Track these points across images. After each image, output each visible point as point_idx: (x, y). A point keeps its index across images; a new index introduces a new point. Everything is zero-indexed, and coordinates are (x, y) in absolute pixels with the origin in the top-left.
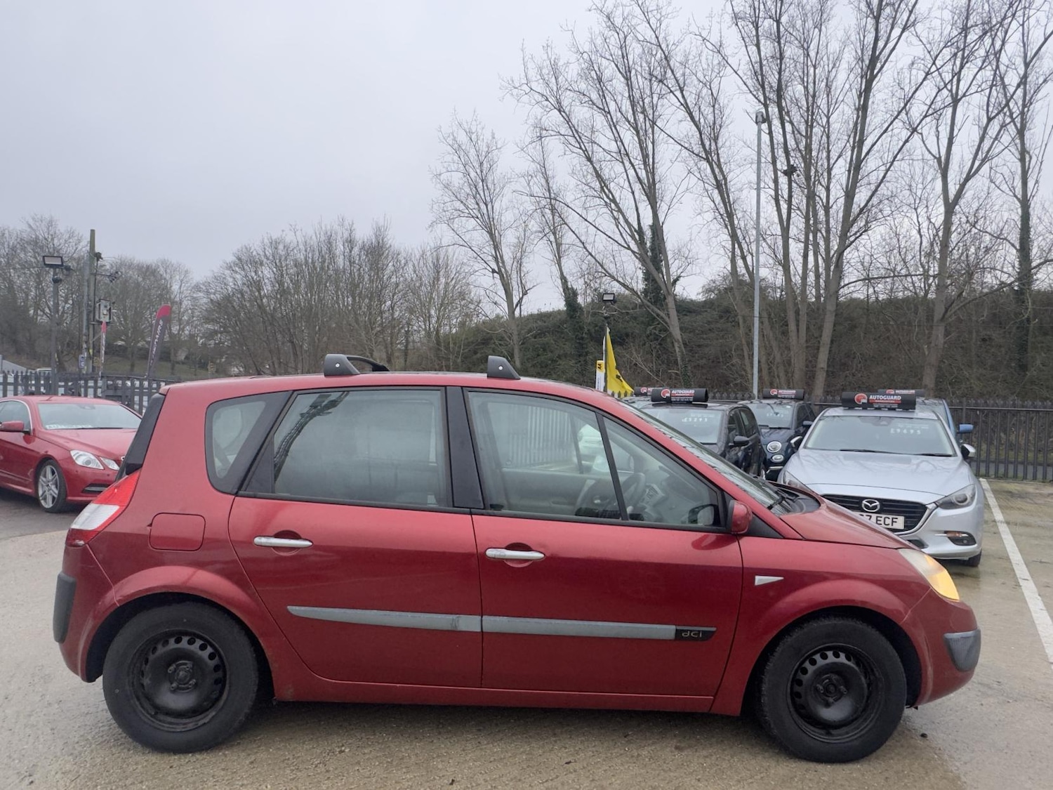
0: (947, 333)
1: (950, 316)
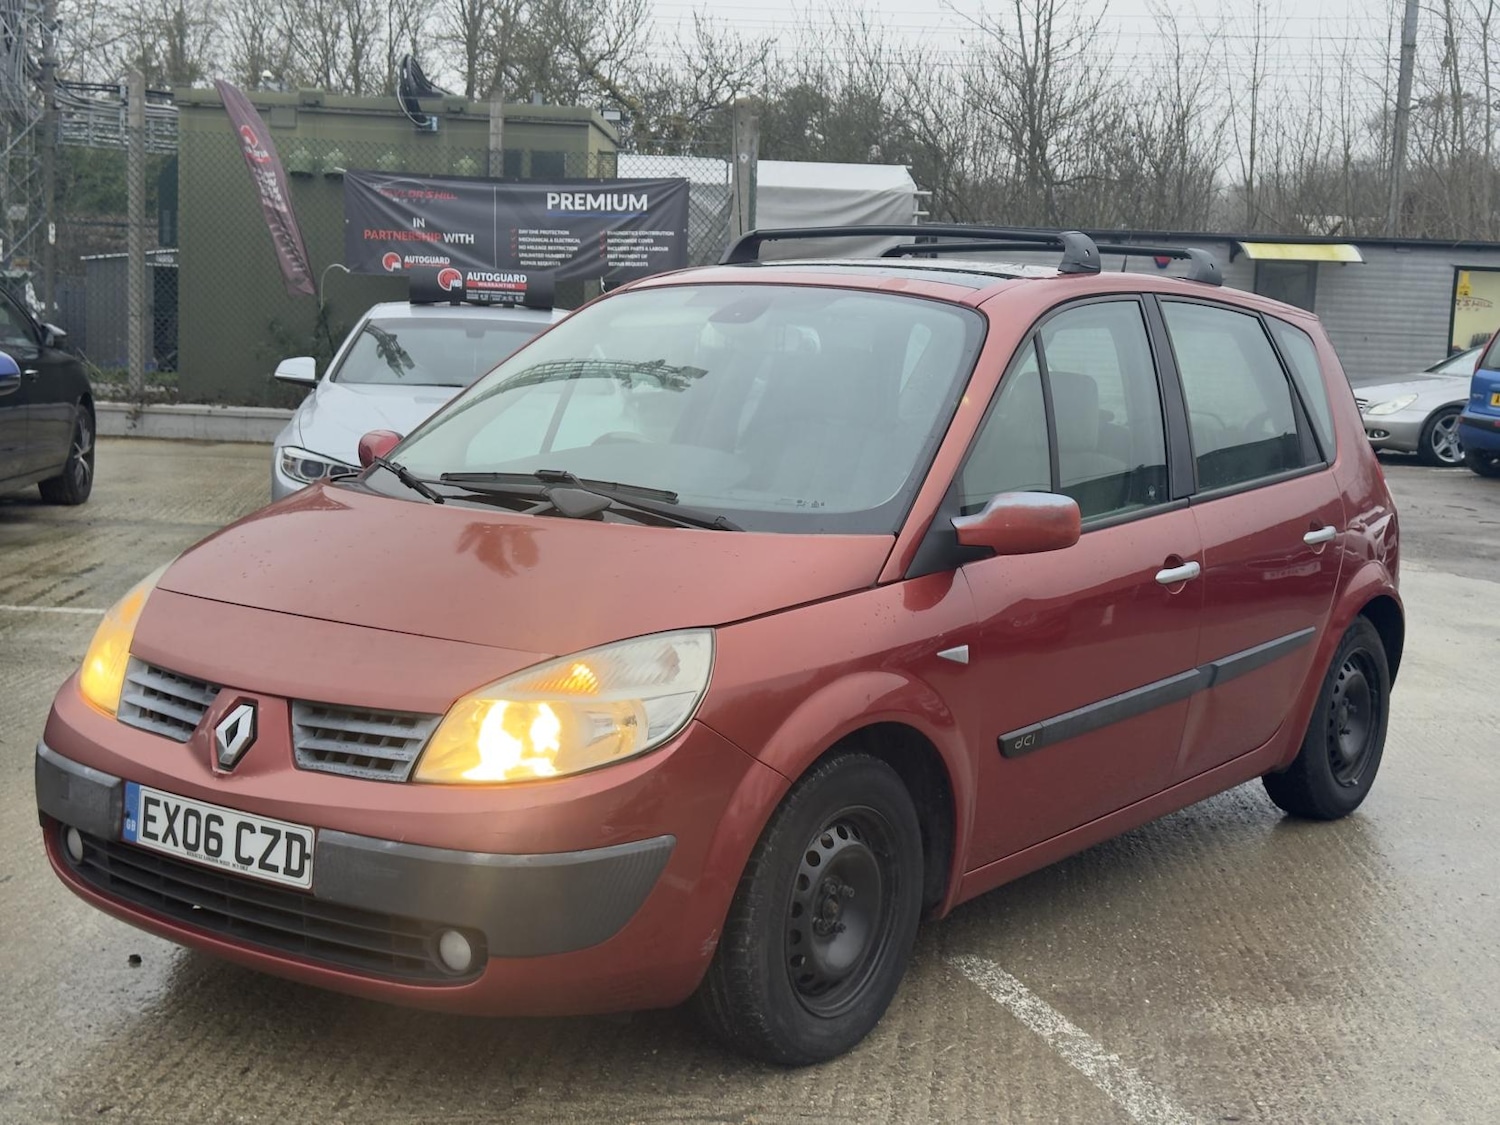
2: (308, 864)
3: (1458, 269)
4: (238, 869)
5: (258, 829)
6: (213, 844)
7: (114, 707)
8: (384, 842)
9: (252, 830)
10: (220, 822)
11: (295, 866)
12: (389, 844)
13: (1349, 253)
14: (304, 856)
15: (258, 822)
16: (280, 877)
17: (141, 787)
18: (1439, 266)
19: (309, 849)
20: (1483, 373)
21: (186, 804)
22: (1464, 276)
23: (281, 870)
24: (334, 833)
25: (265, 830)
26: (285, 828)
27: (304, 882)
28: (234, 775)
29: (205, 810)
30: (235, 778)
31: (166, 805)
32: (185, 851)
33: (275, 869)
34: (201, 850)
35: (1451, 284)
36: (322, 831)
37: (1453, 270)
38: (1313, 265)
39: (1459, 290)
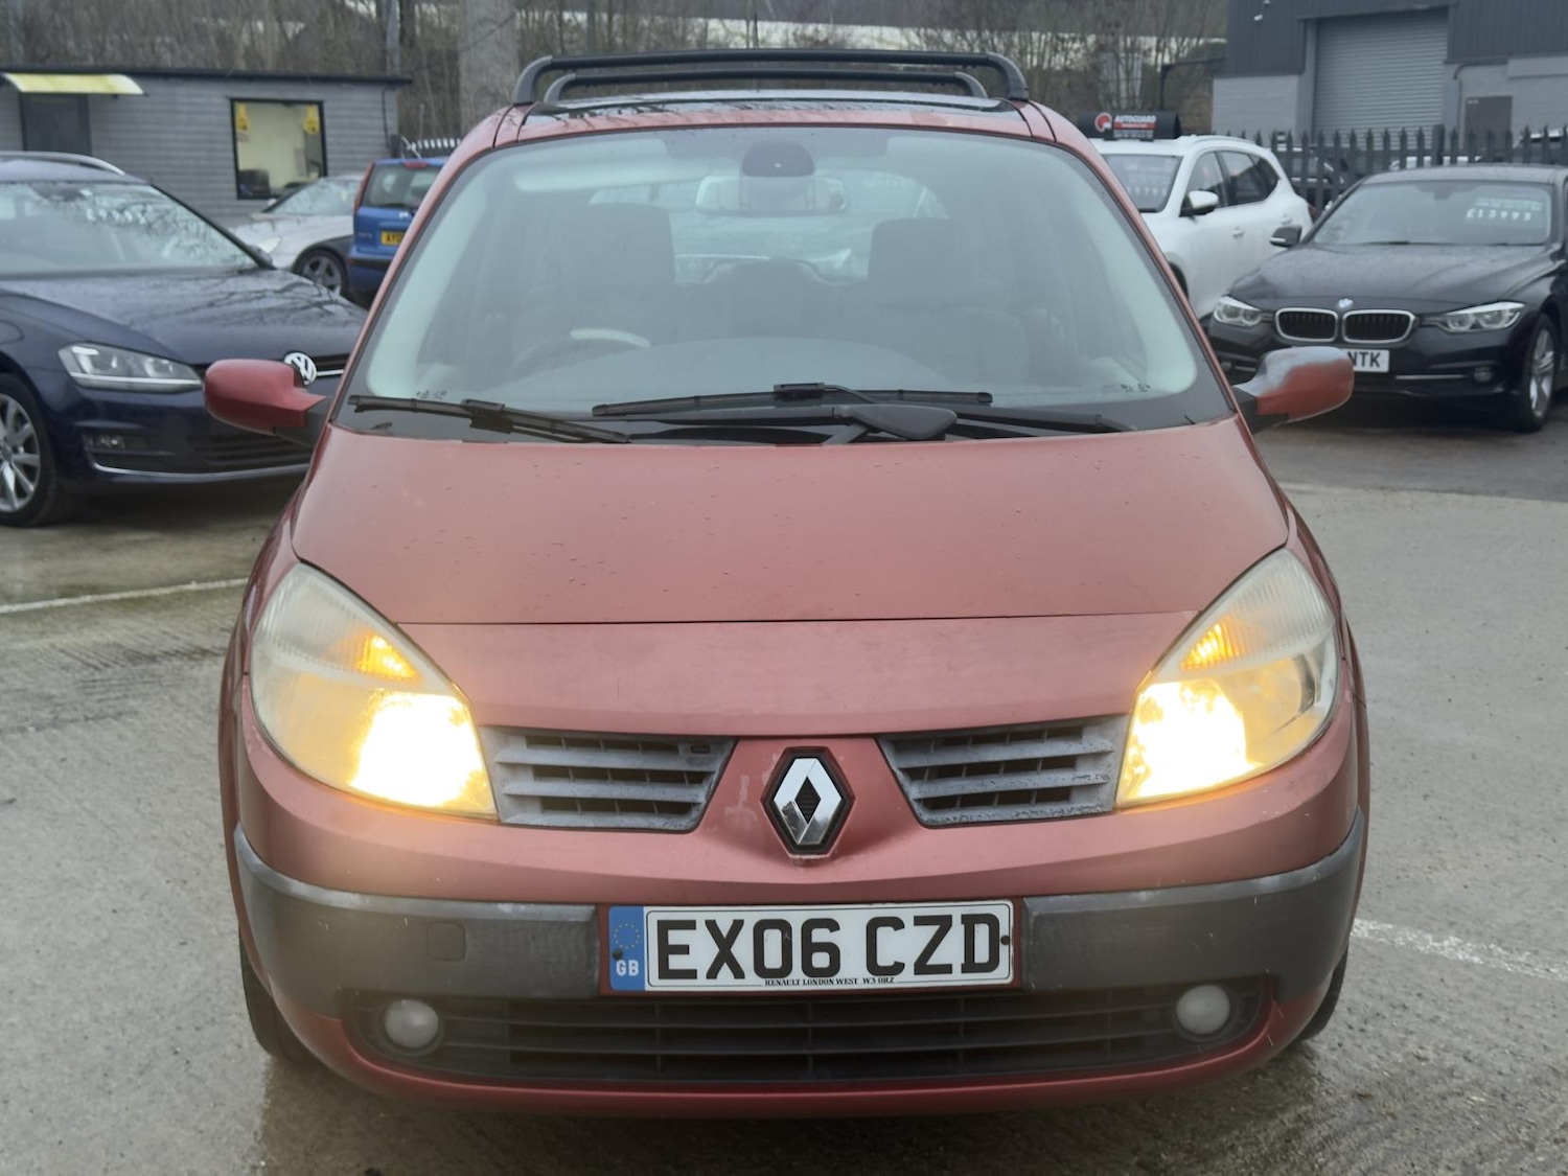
2: (1005, 953)
3: (233, 101)
4: (877, 984)
5: (908, 920)
6: (821, 960)
7: (488, 807)
8: (1134, 895)
9: (897, 924)
10: (833, 926)
11: (982, 955)
12: (1143, 896)
13: (124, 85)
14: (995, 941)
15: (907, 913)
16: (958, 978)
17: (646, 909)
18: (213, 98)
19: (1004, 930)
20: (364, 211)
21: (751, 916)
22: (241, 109)
23: (957, 969)
24: (1052, 899)
25: (920, 921)
26: (956, 911)
27: (1002, 975)
28: (834, 857)
29: (796, 917)
30: (836, 862)
31: (712, 926)
32: (762, 981)
33: (946, 969)
34: (797, 972)
35: (228, 118)
36: (1028, 902)
37: (228, 103)
38: (82, 99)
39: (238, 124)
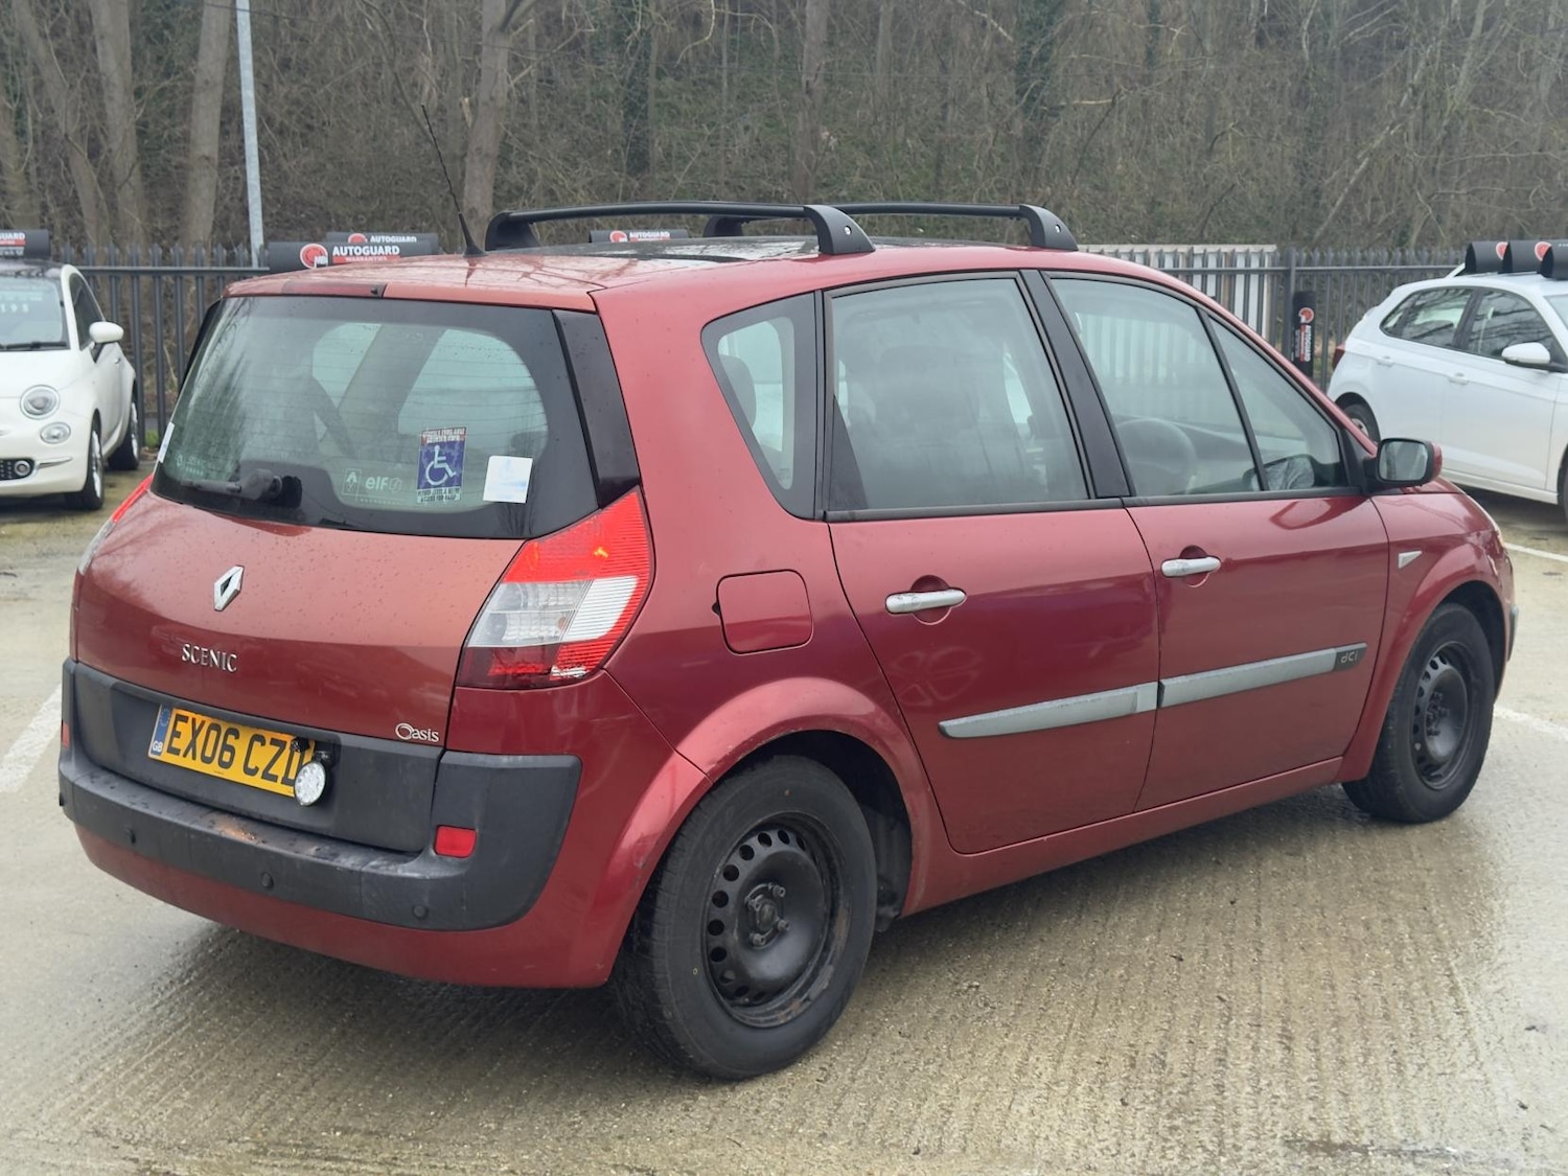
0: (516, 65)
1: (525, 15)
